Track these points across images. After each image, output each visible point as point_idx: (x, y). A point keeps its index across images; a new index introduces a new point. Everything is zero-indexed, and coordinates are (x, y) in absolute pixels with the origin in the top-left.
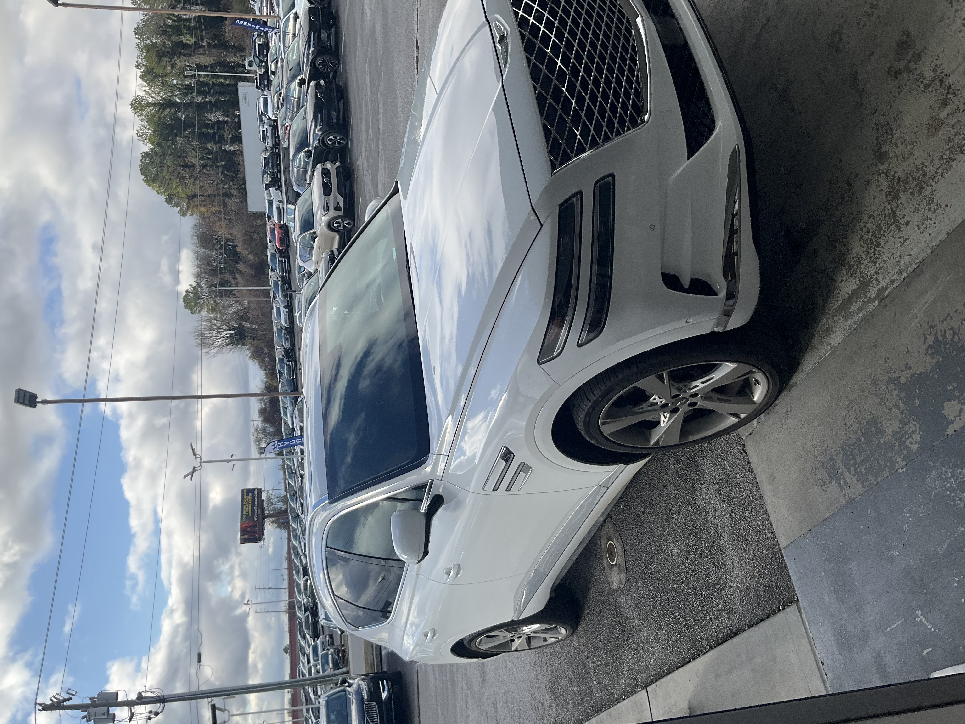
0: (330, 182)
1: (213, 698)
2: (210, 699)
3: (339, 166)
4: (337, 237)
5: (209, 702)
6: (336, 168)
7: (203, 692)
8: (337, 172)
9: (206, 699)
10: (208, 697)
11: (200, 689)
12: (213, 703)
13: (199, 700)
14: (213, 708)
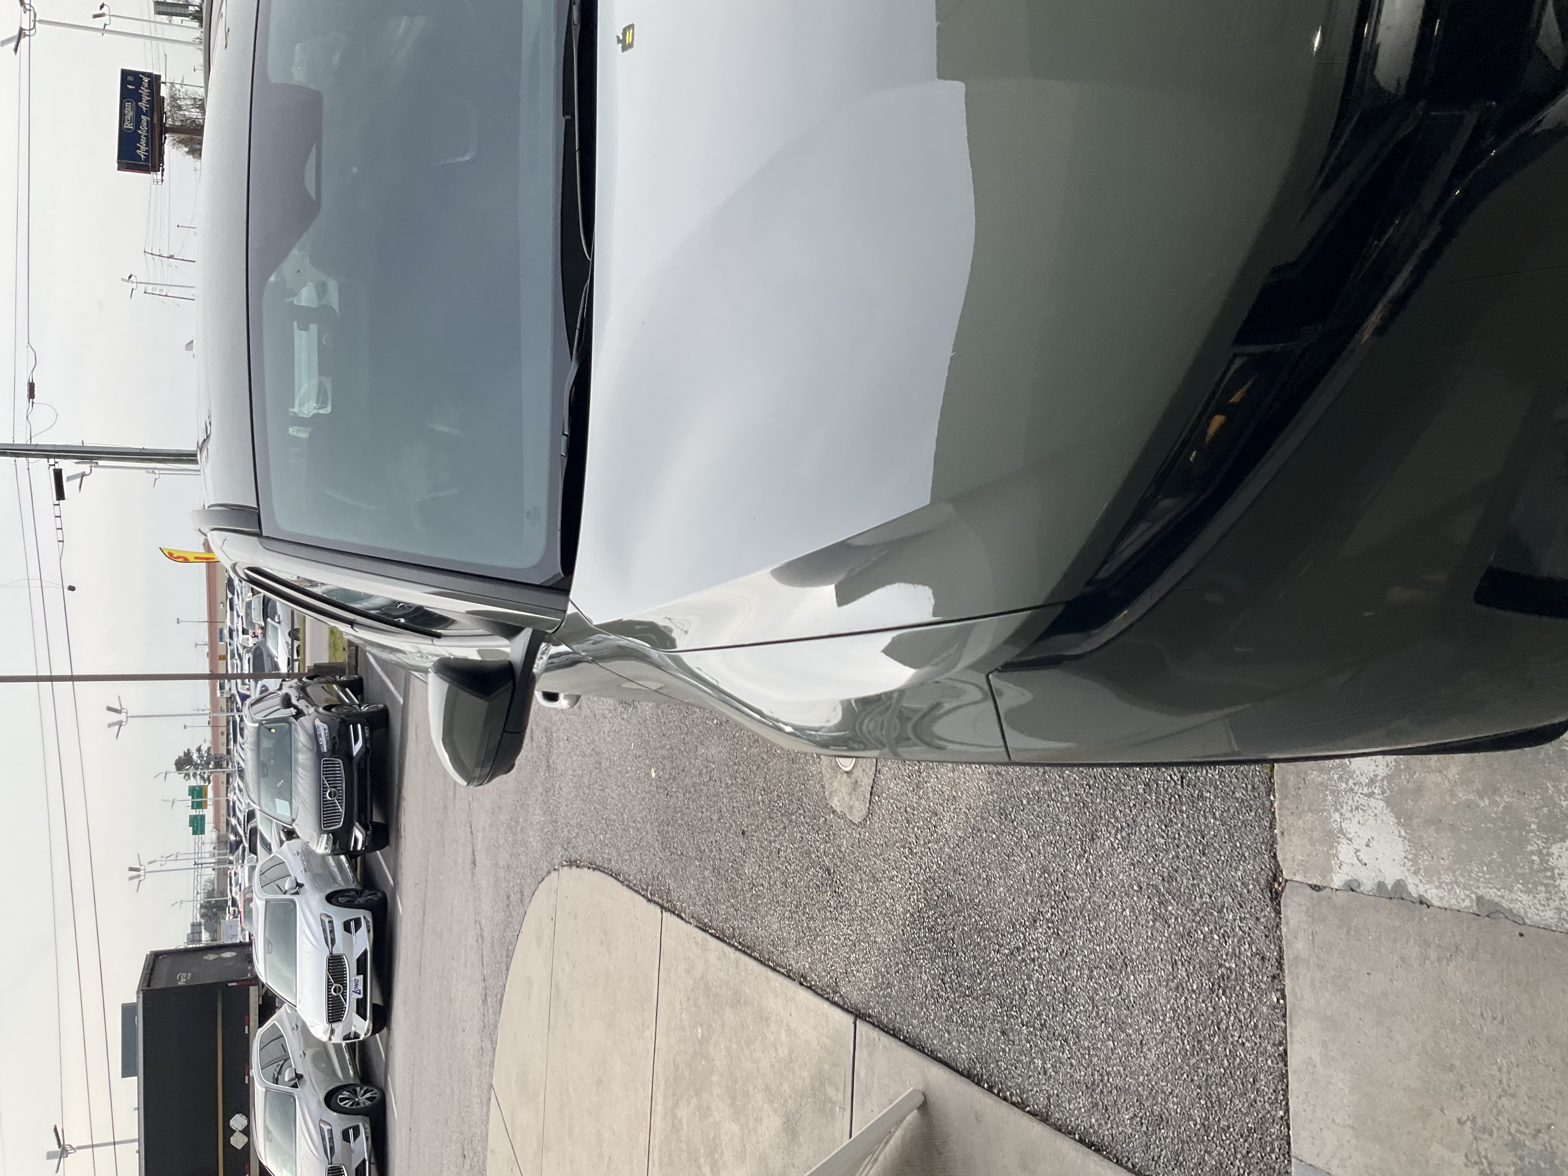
1: (57, 460)
2: (52, 461)
5: (50, 465)
7: (38, 448)
9: (46, 460)
10: (48, 457)
11: (34, 442)
12: (57, 467)
13: (31, 460)
14: (58, 474)
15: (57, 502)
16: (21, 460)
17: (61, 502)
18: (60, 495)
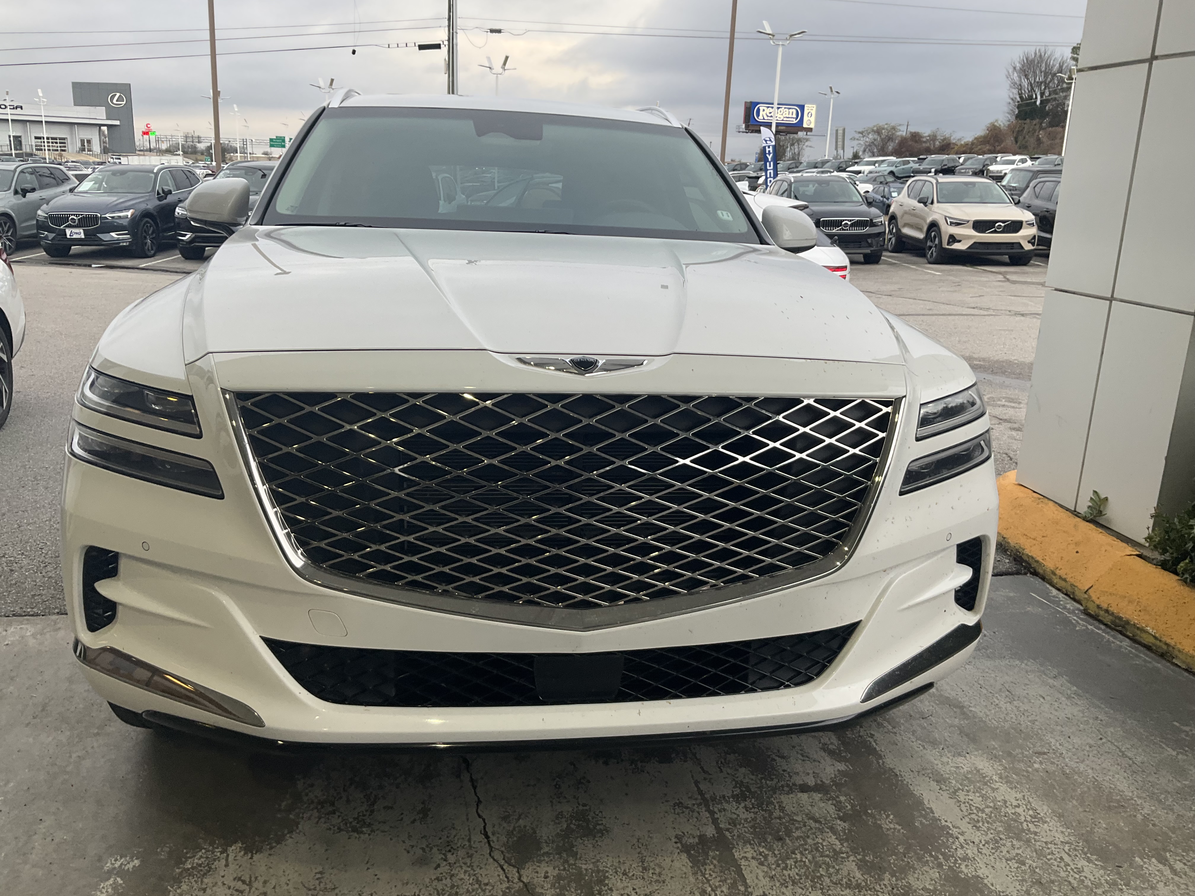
0: (995, 232)
1: (447, 46)
2: (446, 43)
3: (1022, 248)
4: (921, 236)
5: (443, 42)
6: (1019, 244)
7: (455, 34)
8: (1013, 243)
9: (447, 38)
10: (449, 40)
11: (458, 31)
12: (442, 46)
13: (447, 29)
14: (438, 46)
15: (417, 45)
16: (446, 23)
17: (417, 48)
18: (422, 47)
